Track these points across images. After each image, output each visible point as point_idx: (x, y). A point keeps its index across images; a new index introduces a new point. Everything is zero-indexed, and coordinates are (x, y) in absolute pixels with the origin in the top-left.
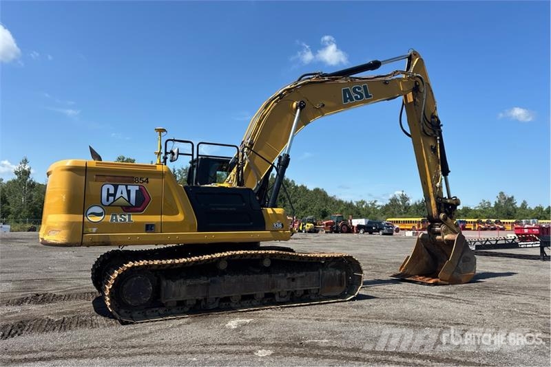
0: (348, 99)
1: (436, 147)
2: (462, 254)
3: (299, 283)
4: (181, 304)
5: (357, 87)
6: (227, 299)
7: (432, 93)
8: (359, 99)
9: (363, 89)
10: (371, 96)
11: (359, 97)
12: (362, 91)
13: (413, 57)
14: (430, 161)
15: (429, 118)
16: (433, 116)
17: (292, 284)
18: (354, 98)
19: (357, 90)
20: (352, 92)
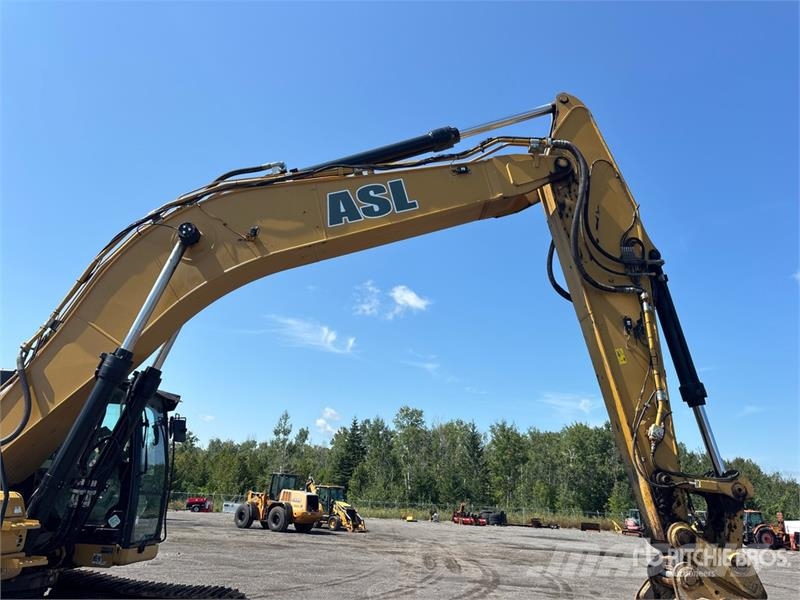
0: (344, 214)
1: (641, 321)
5: (371, 188)
7: (623, 185)
8: (374, 213)
9: (389, 190)
10: (414, 205)
11: (376, 208)
12: (388, 195)
13: (560, 107)
14: (621, 360)
15: (612, 246)
16: (628, 241)
18: (361, 213)
19: (372, 193)
20: (355, 199)
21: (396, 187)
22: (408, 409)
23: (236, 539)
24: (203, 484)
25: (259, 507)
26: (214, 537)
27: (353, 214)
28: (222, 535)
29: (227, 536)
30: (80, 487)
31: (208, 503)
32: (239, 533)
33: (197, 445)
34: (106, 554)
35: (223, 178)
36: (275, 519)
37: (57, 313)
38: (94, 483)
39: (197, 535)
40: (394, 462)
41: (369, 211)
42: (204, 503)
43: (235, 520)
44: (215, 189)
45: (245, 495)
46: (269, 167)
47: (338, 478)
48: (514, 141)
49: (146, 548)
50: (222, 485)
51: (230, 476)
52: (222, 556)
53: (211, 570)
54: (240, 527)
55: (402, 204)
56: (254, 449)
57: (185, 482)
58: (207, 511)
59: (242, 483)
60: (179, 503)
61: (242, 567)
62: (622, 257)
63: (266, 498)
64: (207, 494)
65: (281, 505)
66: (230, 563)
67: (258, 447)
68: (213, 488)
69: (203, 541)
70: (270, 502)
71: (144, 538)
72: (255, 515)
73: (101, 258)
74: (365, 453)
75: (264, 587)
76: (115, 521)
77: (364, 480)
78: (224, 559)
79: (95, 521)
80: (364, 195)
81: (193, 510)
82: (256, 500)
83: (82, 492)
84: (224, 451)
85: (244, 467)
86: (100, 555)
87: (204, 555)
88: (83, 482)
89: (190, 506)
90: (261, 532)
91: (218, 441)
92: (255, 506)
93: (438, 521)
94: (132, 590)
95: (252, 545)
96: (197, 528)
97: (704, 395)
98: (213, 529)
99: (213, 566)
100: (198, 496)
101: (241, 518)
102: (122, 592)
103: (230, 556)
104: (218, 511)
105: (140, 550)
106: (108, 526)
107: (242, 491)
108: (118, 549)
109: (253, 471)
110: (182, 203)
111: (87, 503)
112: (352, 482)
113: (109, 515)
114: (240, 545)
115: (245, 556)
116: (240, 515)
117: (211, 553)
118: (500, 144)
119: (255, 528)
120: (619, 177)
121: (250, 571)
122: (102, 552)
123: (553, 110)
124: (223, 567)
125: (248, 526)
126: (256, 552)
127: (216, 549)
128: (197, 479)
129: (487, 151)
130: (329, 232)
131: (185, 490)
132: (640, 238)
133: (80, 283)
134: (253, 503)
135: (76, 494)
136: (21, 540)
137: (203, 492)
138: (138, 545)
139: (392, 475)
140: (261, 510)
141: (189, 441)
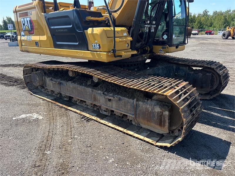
17: (109, 104)
23: (222, 43)
24: (211, 26)
25: (231, 32)
26: (214, 42)
28: (217, 42)
29: (219, 42)
30: (148, 24)
31: (212, 32)
32: (223, 41)
33: (208, 14)
34: (164, 49)
38: (154, 22)
39: (208, 42)
42: (211, 32)
43: (222, 37)
45: (226, 29)
49: (179, 46)
50: (217, 26)
51: (220, 23)
52: (216, 48)
53: (212, 53)
54: (224, 39)
56: (230, 13)
57: (204, 26)
58: (212, 34)
59: (225, 25)
60: (203, 32)
61: (224, 52)
64: (212, 29)
66: (219, 50)
67: (231, 12)
68: (214, 27)
69: (210, 44)
71: (179, 43)
72: (229, 35)
75: (232, 59)
76: (165, 37)
78: (217, 49)
79: (158, 37)
81: (207, 34)
82: (230, 29)
83: (149, 26)
84: (218, 14)
85: (226, 19)
86: (162, 49)
87: (210, 48)
88: (149, 22)
89: (206, 33)
90: (231, 40)
91: (216, 12)
94: (176, 61)
95: (228, 45)
96: (208, 40)
98: (214, 40)
99: (213, 52)
100: (209, 30)
102: (172, 62)
103: (219, 48)
104: (216, 34)
105: (177, 47)
106: (163, 39)
107: (225, 27)
108: (168, 47)
109: (229, 20)
111: (153, 30)
113: (163, 35)
114: (223, 45)
115: (225, 48)
116: (224, 35)
117: (213, 47)
119: (229, 39)
121: (227, 53)
122: (162, 48)
124: (217, 52)
125: (227, 38)
126: (230, 47)
127: (215, 46)
128: (209, 24)
131: (205, 28)
134: (229, 31)
135: (147, 27)
136: (128, 45)
137: (211, 29)
138: (176, 45)
141: (205, 13)
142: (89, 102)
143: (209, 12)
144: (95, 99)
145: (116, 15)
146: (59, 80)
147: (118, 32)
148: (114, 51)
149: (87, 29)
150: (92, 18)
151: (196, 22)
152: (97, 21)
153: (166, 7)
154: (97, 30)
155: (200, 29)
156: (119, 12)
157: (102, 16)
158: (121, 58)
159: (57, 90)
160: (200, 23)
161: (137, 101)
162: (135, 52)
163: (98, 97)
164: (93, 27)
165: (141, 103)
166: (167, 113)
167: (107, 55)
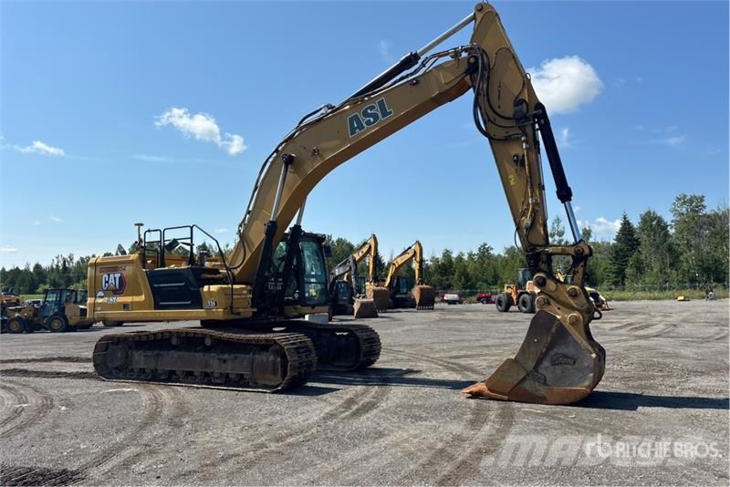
0: (356, 128)
1: (524, 156)
2: (549, 349)
3: (229, 364)
4: (142, 371)
5: (368, 108)
6: (173, 372)
8: (371, 123)
9: (377, 107)
10: (391, 112)
12: (377, 111)
13: (478, 14)
14: (512, 183)
15: (508, 109)
16: (518, 102)
17: (224, 366)
18: (364, 125)
19: (369, 111)
20: (361, 117)
21: (381, 104)
22: (685, 196)
24: (495, 283)
25: (512, 296)
27: (361, 127)
29: (494, 317)
30: (272, 282)
31: (493, 297)
32: (501, 315)
35: (301, 122)
36: (524, 303)
37: (249, 207)
38: (281, 279)
40: (670, 249)
41: (368, 123)
42: (490, 297)
44: (299, 128)
46: (321, 109)
47: (614, 268)
48: (440, 55)
54: (501, 311)
55: (385, 113)
60: (472, 298)
62: (514, 116)
63: (516, 290)
65: (527, 293)
70: (519, 291)
72: (511, 302)
73: (259, 177)
74: (639, 244)
77: (640, 269)
80: (366, 114)
81: (482, 302)
82: (509, 291)
88: (273, 279)
89: (479, 300)
92: (509, 295)
93: (714, 298)
97: (571, 195)
101: (500, 305)
105: (313, 308)
106: (294, 298)
110: (286, 141)
111: (279, 288)
112: (628, 271)
113: (294, 293)
116: (499, 302)
118: (434, 59)
119: (511, 312)
120: (514, 57)
122: (294, 309)
123: (474, 18)
125: (506, 310)
129: (427, 65)
130: (350, 141)
132: (527, 100)
133: (254, 191)
134: (507, 294)
135: (271, 285)
136: (248, 303)
139: (668, 261)
140: (514, 298)
141: (485, 251)
142: (197, 371)
143: (492, 249)
144: (207, 365)
145: (236, 272)
146: (155, 352)
147: (237, 289)
148: (231, 308)
149: (203, 286)
150: (209, 276)
151: (457, 274)
152: (213, 279)
153: (295, 263)
154: (214, 288)
155: (468, 291)
156: (239, 269)
157: (220, 273)
158: (240, 317)
159: (150, 366)
160: (465, 274)
161: (254, 354)
162: (255, 310)
163: (211, 361)
164: (209, 284)
165: (257, 356)
166: (279, 359)
167: (224, 312)
